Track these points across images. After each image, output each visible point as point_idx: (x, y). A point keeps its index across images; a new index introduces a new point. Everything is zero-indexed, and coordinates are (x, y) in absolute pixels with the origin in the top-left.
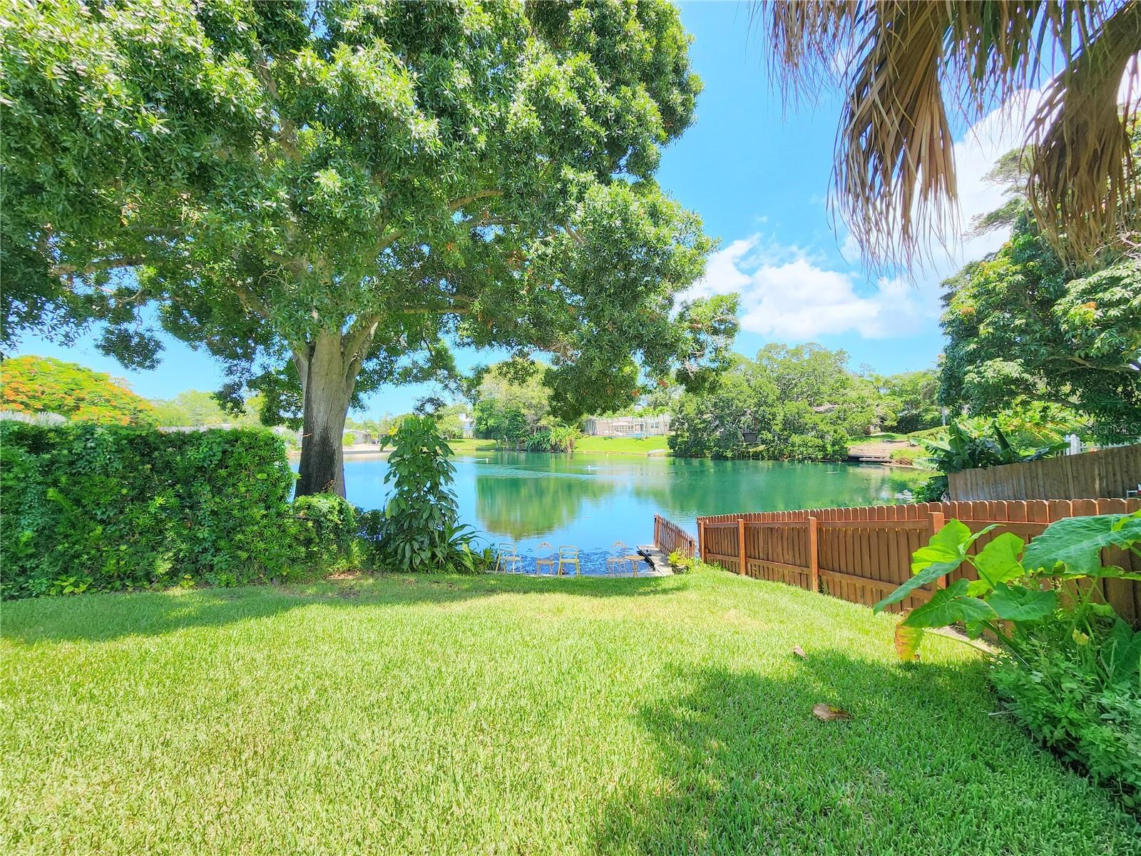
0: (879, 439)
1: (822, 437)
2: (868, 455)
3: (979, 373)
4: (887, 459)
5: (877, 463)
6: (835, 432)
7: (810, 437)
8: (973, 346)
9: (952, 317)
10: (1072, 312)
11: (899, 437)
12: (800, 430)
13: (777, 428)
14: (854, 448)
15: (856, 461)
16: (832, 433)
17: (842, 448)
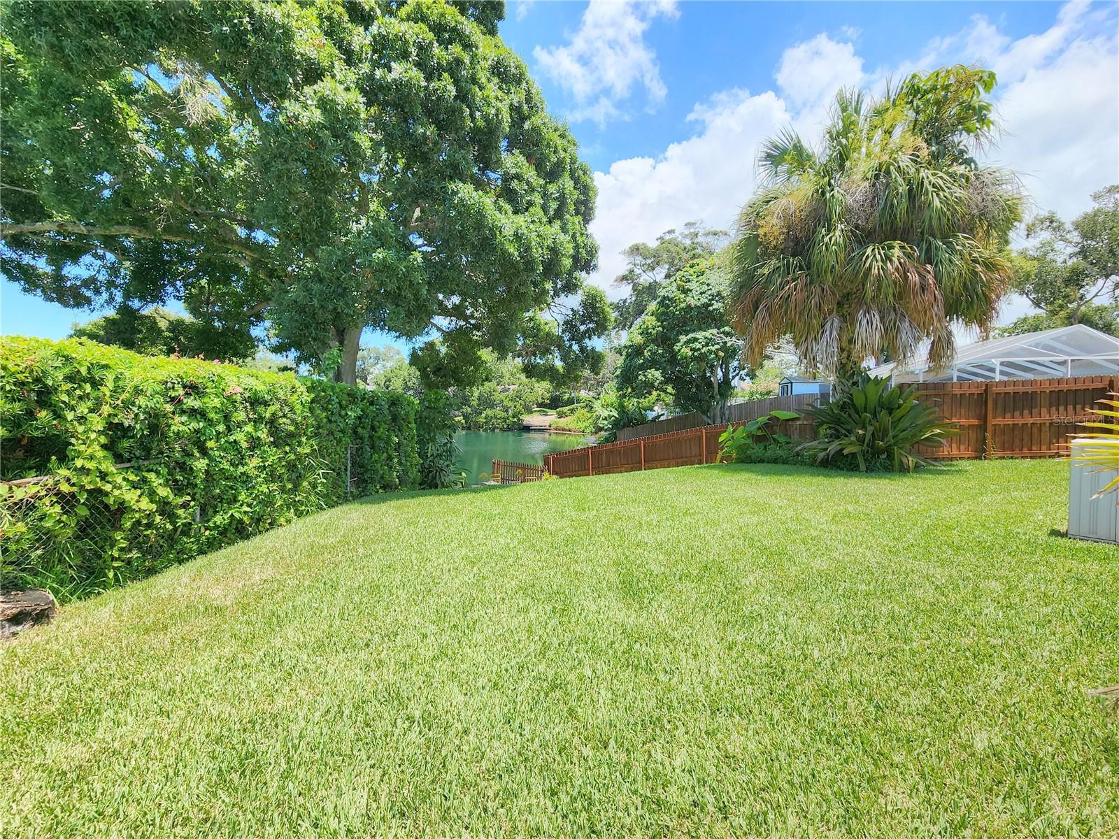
0: (538, 413)
1: (507, 411)
2: (536, 424)
3: (644, 375)
4: (547, 427)
5: (541, 430)
6: (515, 407)
7: (498, 411)
8: (641, 361)
9: (630, 343)
10: (682, 351)
11: (550, 412)
12: (491, 405)
13: (475, 403)
14: (528, 420)
15: (527, 429)
16: (513, 408)
17: (519, 420)
